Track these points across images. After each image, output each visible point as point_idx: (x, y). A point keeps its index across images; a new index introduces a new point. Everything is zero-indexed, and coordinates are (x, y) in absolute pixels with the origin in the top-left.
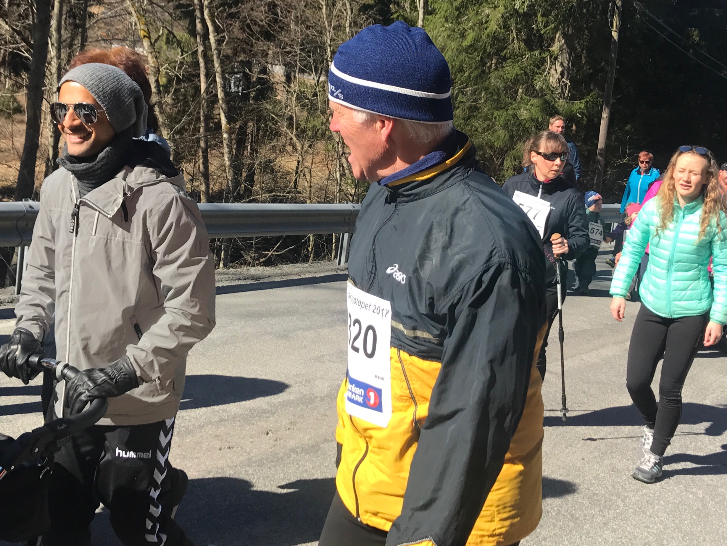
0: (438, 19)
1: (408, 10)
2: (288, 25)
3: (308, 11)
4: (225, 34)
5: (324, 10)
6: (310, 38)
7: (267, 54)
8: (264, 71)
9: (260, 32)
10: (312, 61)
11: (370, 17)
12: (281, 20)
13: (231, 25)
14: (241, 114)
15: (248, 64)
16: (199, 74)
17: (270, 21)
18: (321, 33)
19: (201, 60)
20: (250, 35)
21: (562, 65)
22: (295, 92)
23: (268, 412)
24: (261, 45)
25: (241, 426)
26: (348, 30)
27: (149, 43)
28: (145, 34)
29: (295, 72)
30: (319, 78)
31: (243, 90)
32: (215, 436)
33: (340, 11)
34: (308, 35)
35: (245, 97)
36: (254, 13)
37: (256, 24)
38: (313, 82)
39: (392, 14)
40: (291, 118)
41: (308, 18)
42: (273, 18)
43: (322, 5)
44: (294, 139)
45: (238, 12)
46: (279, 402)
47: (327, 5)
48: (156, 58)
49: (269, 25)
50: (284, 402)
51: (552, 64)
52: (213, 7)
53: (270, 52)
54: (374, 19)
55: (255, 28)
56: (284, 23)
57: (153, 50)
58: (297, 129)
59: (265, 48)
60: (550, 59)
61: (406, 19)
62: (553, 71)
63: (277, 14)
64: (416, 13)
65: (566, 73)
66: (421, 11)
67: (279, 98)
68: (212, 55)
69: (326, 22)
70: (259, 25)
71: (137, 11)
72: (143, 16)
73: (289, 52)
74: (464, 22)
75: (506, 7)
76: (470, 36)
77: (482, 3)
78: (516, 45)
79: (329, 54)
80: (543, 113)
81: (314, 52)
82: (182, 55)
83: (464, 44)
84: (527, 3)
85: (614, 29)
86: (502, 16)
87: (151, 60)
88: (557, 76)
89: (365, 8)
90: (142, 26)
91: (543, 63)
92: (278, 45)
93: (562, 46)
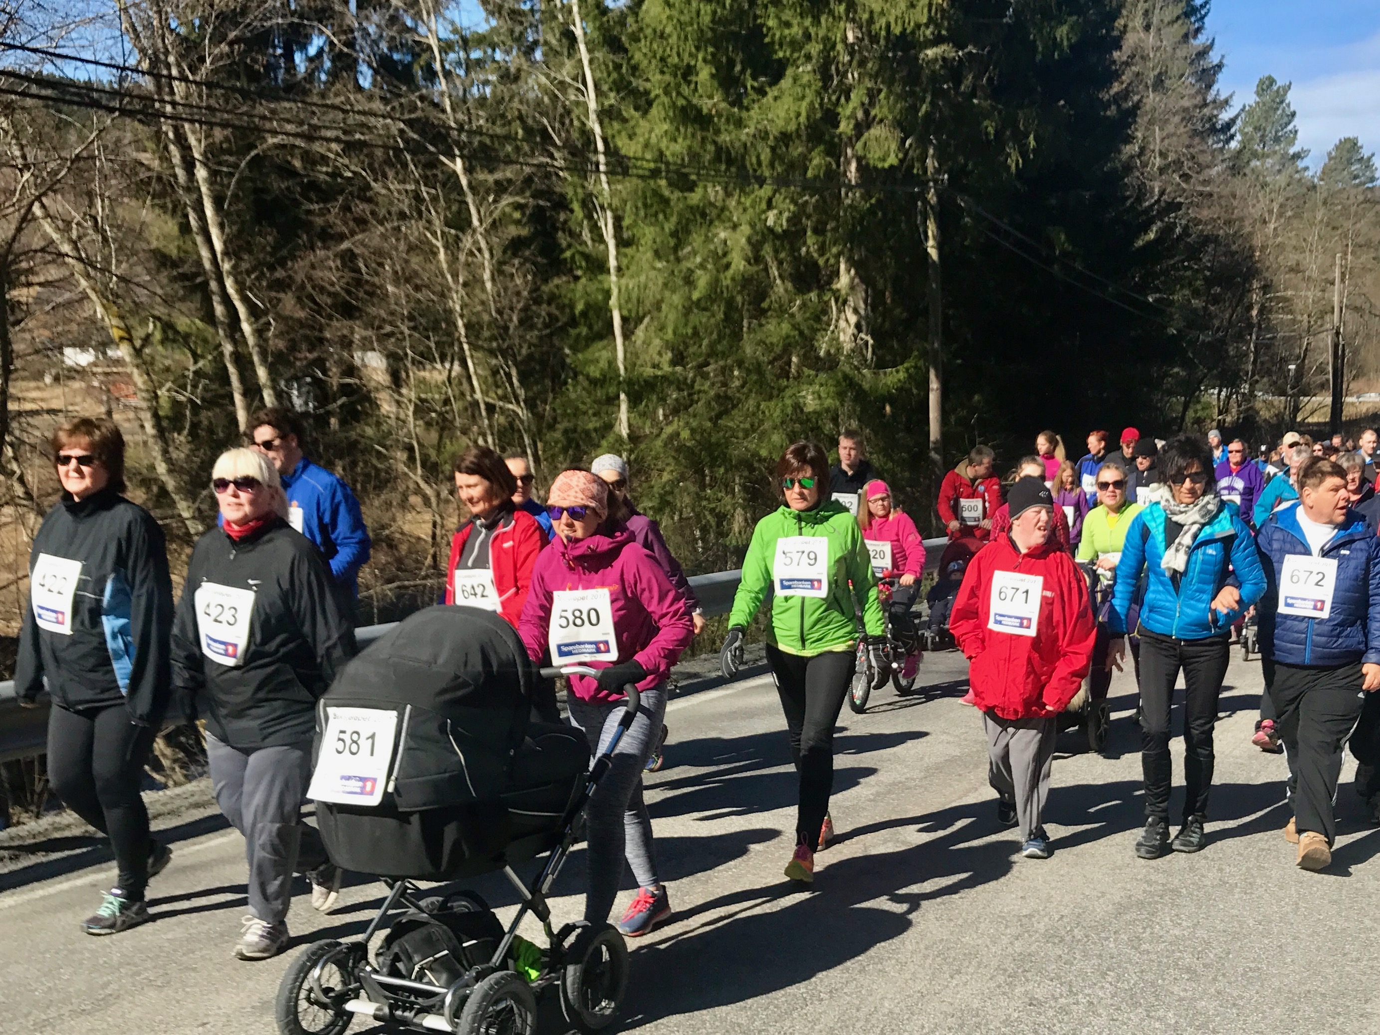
0: (644, 255)
1: (589, 243)
2: (382, 287)
3: (417, 260)
4: (271, 318)
5: (442, 255)
6: (424, 306)
7: (351, 343)
8: (351, 370)
9: (333, 306)
10: (433, 345)
11: (526, 260)
12: (367, 282)
13: (279, 299)
15: (320, 363)
16: (232, 393)
17: (348, 284)
18: (443, 296)
19: (232, 370)
20: (314, 311)
21: (856, 311)
22: (410, 402)
24: (336, 327)
26: (489, 285)
27: (132, 349)
28: (121, 333)
29: (405, 365)
30: (450, 371)
31: (315, 408)
33: (472, 254)
34: (419, 301)
35: (323, 420)
36: (318, 274)
37: (322, 290)
38: (441, 380)
39: (563, 251)
40: (410, 449)
41: (416, 273)
42: (353, 279)
43: (437, 247)
44: (422, 483)
45: (289, 276)
47: (446, 247)
48: (147, 373)
49: (349, 292)
51: (840, 311)
52: (241, 273)
53: (356, 338)
54: (534, 263)
55: (323, 300)
56: (374, 285)
57: (141, 361)
58: (423, 466)
59: (345, 332)
60: (836, 304)
61: (586, 257)
62: (842, 324)
63: (358, 271)
64: (602, 247)
65: (864, 324)
66: (611, 242)
67: (383, 412)
68: (251, 359)
69: (449, 277)
70: (330, 294)
71: (101, 296)
72: (115, 304)
73: (390, 335)
74: (687, 258)
75: (752, 226)
76: (703, 280)
77: (711, 222)
78: (780, 288)
79: (462, 331)
80: (841, 395)
81: (436, 328)
82: (196, 362)
83: (696, 296)
84: (786, 215)
85: (931, 242)
86: (749, 240)
87: (139, 379)
88: (851, 330)
89: (515, 246)
90: (115, 322)
91: (825, 311)
92: (369, 325)
93: (852, 280)
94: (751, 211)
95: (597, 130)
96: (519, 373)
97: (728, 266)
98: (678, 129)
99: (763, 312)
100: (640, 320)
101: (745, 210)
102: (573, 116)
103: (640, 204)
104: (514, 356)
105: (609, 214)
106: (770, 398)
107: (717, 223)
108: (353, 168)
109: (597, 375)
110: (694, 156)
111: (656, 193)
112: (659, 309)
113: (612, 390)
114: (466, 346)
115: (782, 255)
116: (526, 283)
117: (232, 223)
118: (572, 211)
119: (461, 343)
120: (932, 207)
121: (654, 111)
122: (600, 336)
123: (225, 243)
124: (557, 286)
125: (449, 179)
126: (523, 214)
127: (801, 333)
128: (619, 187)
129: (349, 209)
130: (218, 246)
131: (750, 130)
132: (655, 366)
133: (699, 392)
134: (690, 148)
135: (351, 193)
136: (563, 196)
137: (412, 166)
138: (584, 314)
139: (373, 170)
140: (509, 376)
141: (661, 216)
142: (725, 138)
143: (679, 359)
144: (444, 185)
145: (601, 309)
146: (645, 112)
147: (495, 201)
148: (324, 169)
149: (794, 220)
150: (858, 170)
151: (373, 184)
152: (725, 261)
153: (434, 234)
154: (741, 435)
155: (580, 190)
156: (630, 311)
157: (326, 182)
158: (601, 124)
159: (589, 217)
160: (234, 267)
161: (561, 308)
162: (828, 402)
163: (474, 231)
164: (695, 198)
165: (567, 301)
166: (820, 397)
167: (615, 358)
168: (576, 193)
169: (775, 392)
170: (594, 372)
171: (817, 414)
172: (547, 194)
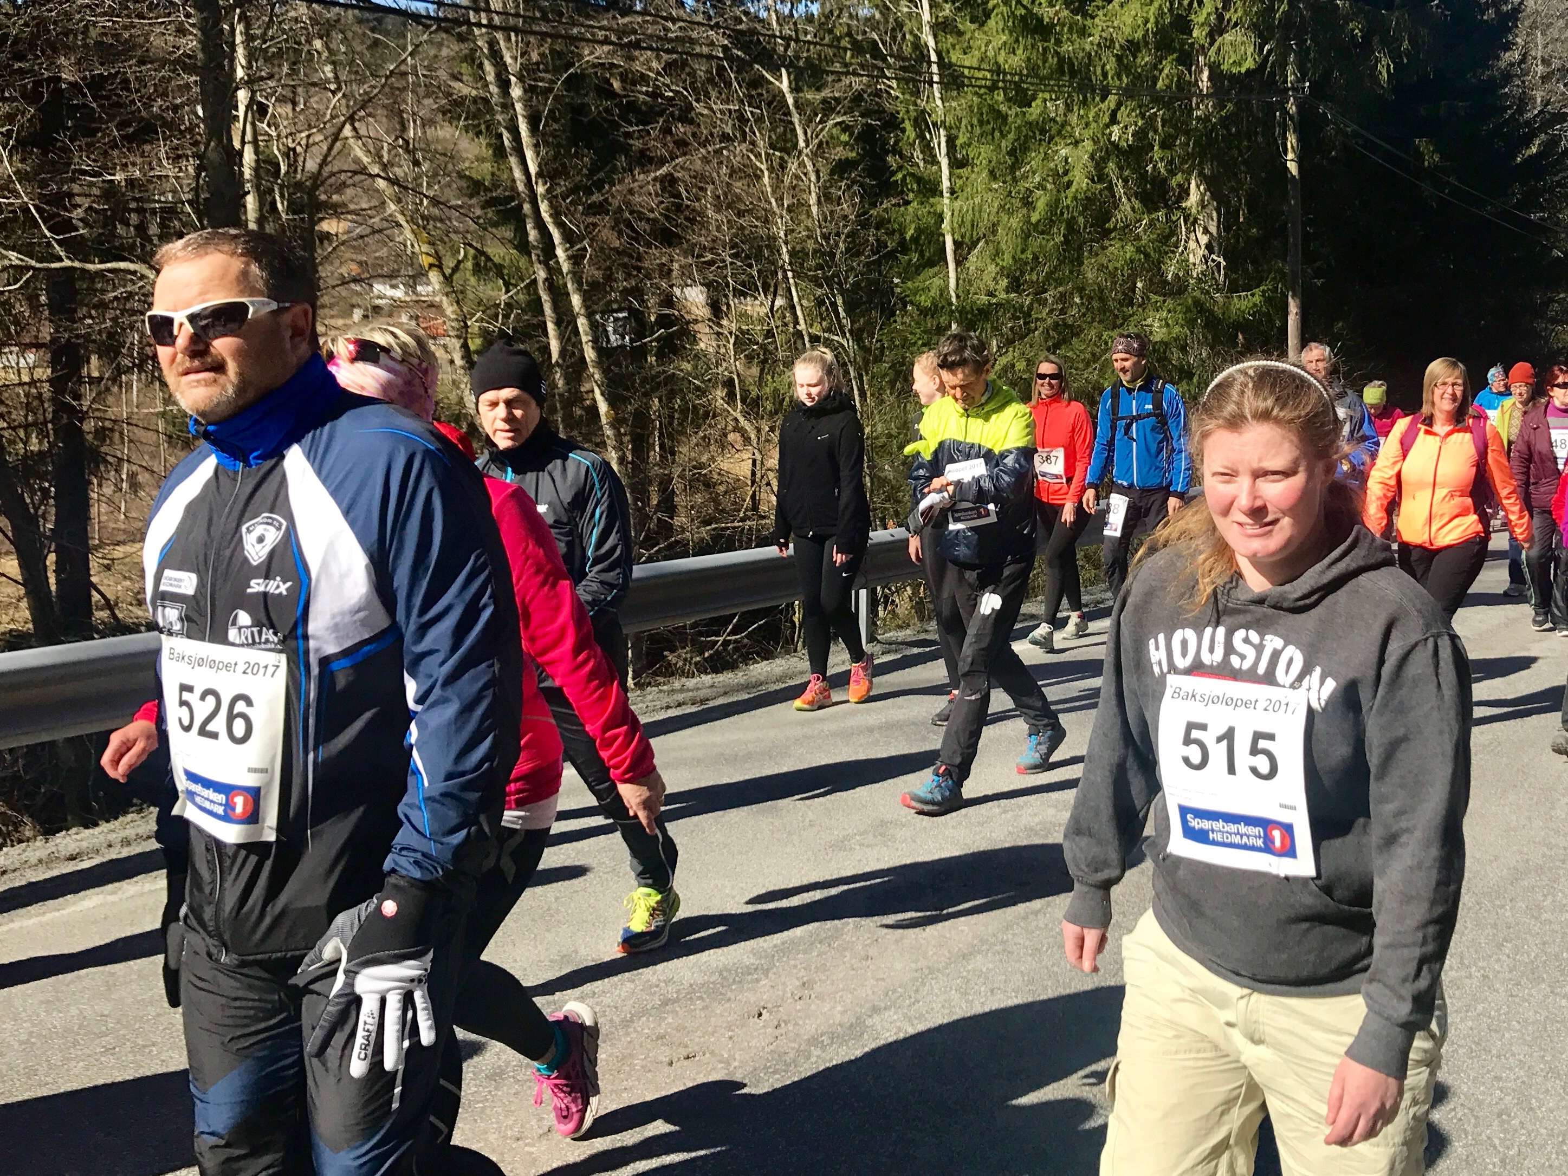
0: (979, 177)
1: (921, 164)
2: (702, 213)
3: (739, 184)
4: (586, 243)
5: (766, 180)
6: (747, 232)
7: (670, 271)
8: (668, 301)
9: (653, 233)
10: (755, 273)
11: (854, 182)
12: (688, 206)
13: (595, 225)
14: (633, 387)
15: (637, 292)
16: (545, 323)
17: (667, 209)
18: (766, 221)
19: (545, 297)
20: (632, 238)
21: (1206, 231)
22: (731, 333)
23: (756, 969)
24: (655, 256)
25: (706, 1008)
26: (814, 209)
27: (442, 279)
28: (431, 260)
29: (726, 296)
30: (773, 302)
31: (632, 340)
32: (658, 1039)
33: (797, 177)
34: (742, 228)
35: (639, 354)
36: (637, 199)
37: (641, 217)
38: (764, 310)
39: (893, 173)
40: (729, 383)
41: (739, 198)
42: (673, 204)
43: (762, 171)
44: (741, 419)
45: (606, 200)
46: (775, 946)
47: (771, 169)
48: (458, 302)
49: (667, 218)
50: (783, 943)
51: (1191, 229)
52: (556, 197)
53: (676, 266)
54: (862, 185)
55: (641, 226)
56: (694, 210)
57: (449, 289)
58: (743, 401)
59: (664, 260)
60: (1186, 223)
61: (919, 180)
62: (1192, 245)
63: (679, 196)
64: (935, 168)
65: (1215, 244)
66: (944, 162)
67: (702, 345)
68: (565, 285)
69: (773, 201)
70: (648, 220)
71: (411, 221)
72: (424, 228)
73: (711, 263)
74: (1025, 177)
75: (1095, 141)
76: (1042, 202)
77: (1051, 138)
78: (1127, 207)
79: (786, 257)
80: (1191, 323)
81: (759, 256)
82: (507, 291)
83: (1034, 219)
84: (1131, 130)
85: (1290, 156)
86: (1092, 157)
87: (450, 310)
88: (1202, 252)
89: (841, 168)
90: (425, 248)
91: (1173, 232)
92: (689, 252)
93: (1203, 195)
94: (1093, 125)
95: (931, 43)
96: (844, 302)
97: (1069, 184)
98: (1017, 41)
99: (1106, 233)
100: (974, 244)
101: (1087, 124)
102: (906, 29)
103: (975, 121)
104: (840, 284)
105: (942, 132)
106: (1115, 327)
107: (1057, 139)
108: (673, 88)
109: (928, 304)
110: (1033, 69)
111: (994, 110)
112: (994, 232)
113: (943, 320)
114: (790, 274)
115: (1126, 173)
116: (854, 206)
117: (546, 144)
118: (903, 131)
119: (785, 271)
120: (1291, 118)
121: (991, 23)
122: (931, 263)
123: (540, 165)
124: (886, 210)
125: (774, 97)
126: (851, 135)
127: (1147, 255)
128: (954, 104)
129: (670, 132)
130: (533, 169)
131: (1096, 39)
132: (991, 294)
133: (1037, 319)
134: (1029, 59)
135: (672, 114)
136: (893, 116)
137: (735, 84)
138: (915, 239)
139: (694, 89)
140: (834, 305)
141: (997, 134)
142: (1067, 48)
143: (1015, 285)
144: (769, 104)
145: (932, 232)
146: (982, 24)
147: (821, 122)
148: (644, 89)
149: (1140, 135)
150: (1210, 79)
151: (694, 104)
152: (1066, 179)
153: (758, 156)
154: (1081, 366)
155: (911, 108)
156: (963, 236)
157: (645, 103)
158: (935, 36)
159: (921, 137)
160: (549, 191)
161: (891, 233)
162: (1177, 329)
163: (800, 153)
164: (1034, 111)
165: (896, 226)
166: (1167, 325)
167: (947, 286)
168: (908, 112)
169: (1119, 322)
170: (924, 300)
171: (1166, 344)
172: (879, 112)
